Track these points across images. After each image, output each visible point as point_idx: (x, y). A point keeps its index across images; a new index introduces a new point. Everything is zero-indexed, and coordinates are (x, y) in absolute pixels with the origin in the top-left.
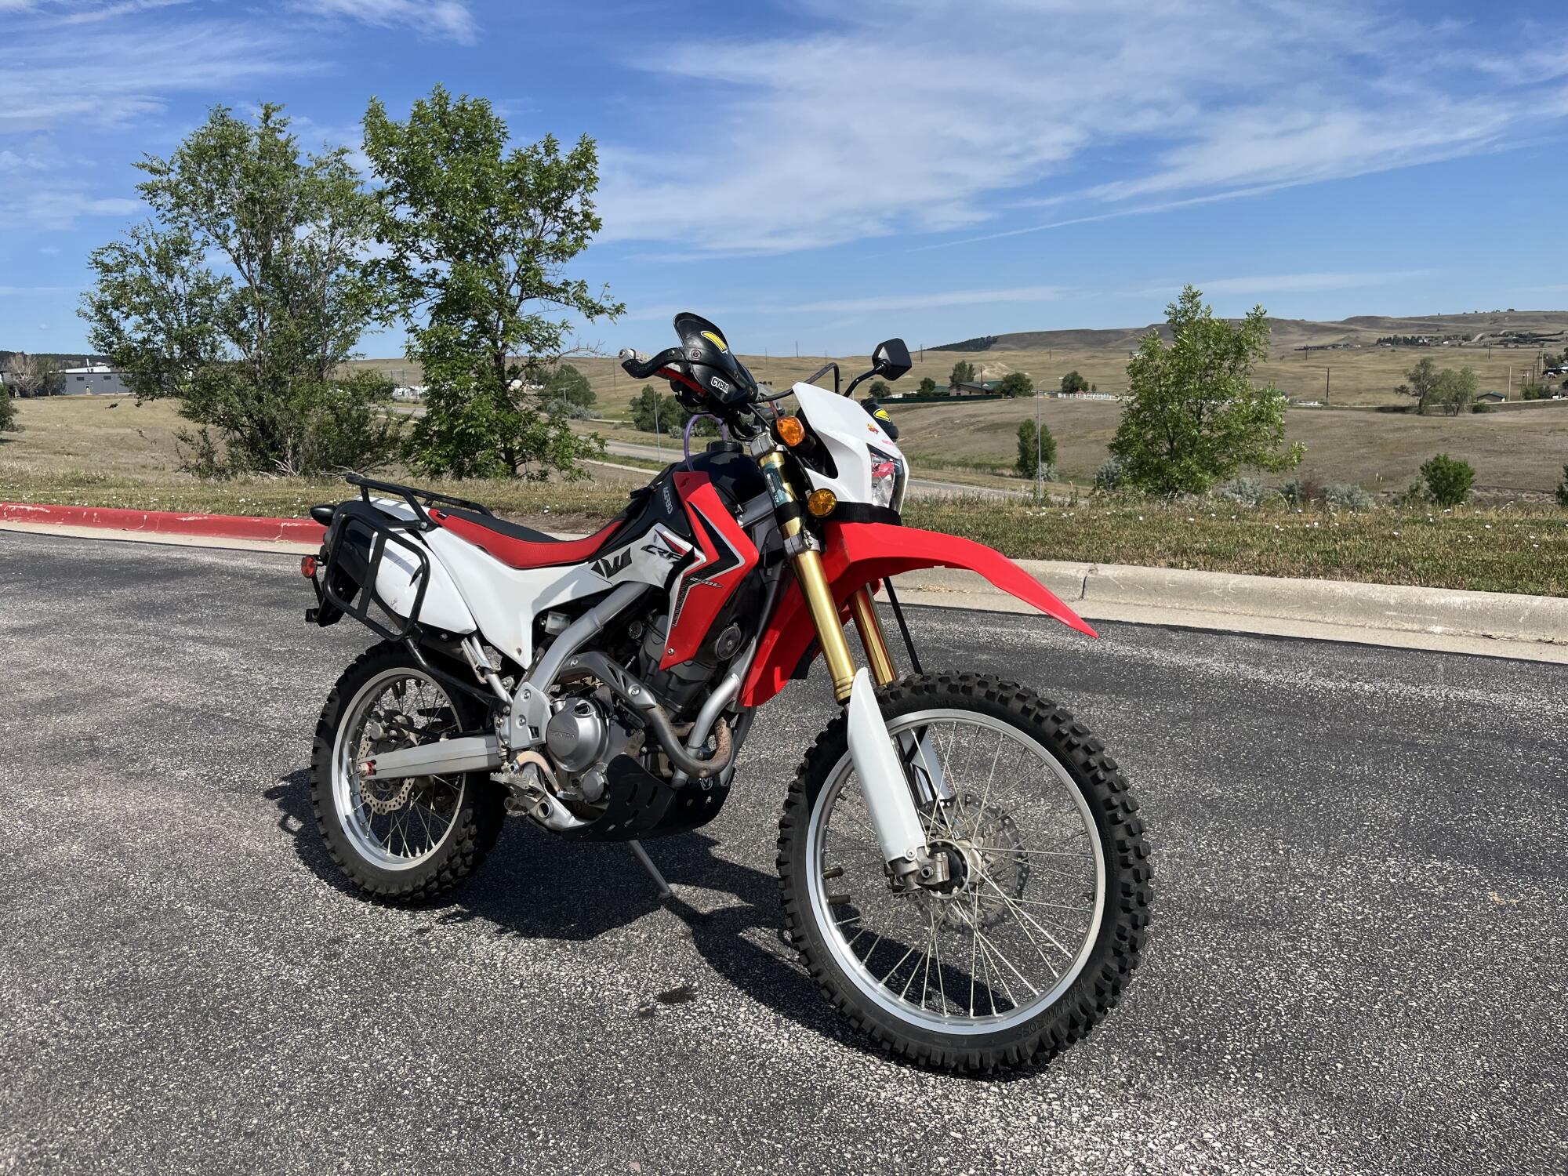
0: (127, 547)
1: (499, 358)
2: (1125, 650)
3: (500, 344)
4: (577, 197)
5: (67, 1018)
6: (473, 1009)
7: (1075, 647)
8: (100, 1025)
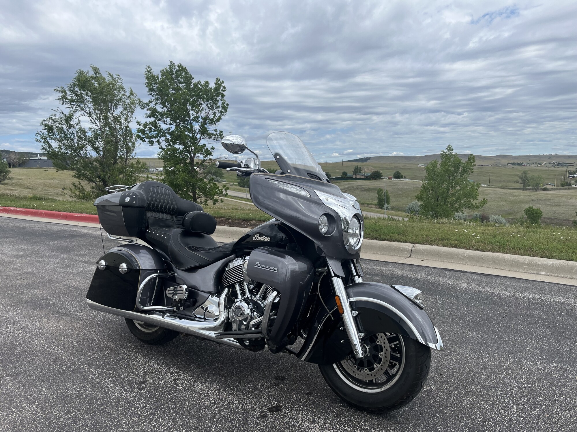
0: (55, 225)
1: (192, 159)
3: (192, 155)
5: (42, 410)
6: (197, 412)
8: (55, 414)
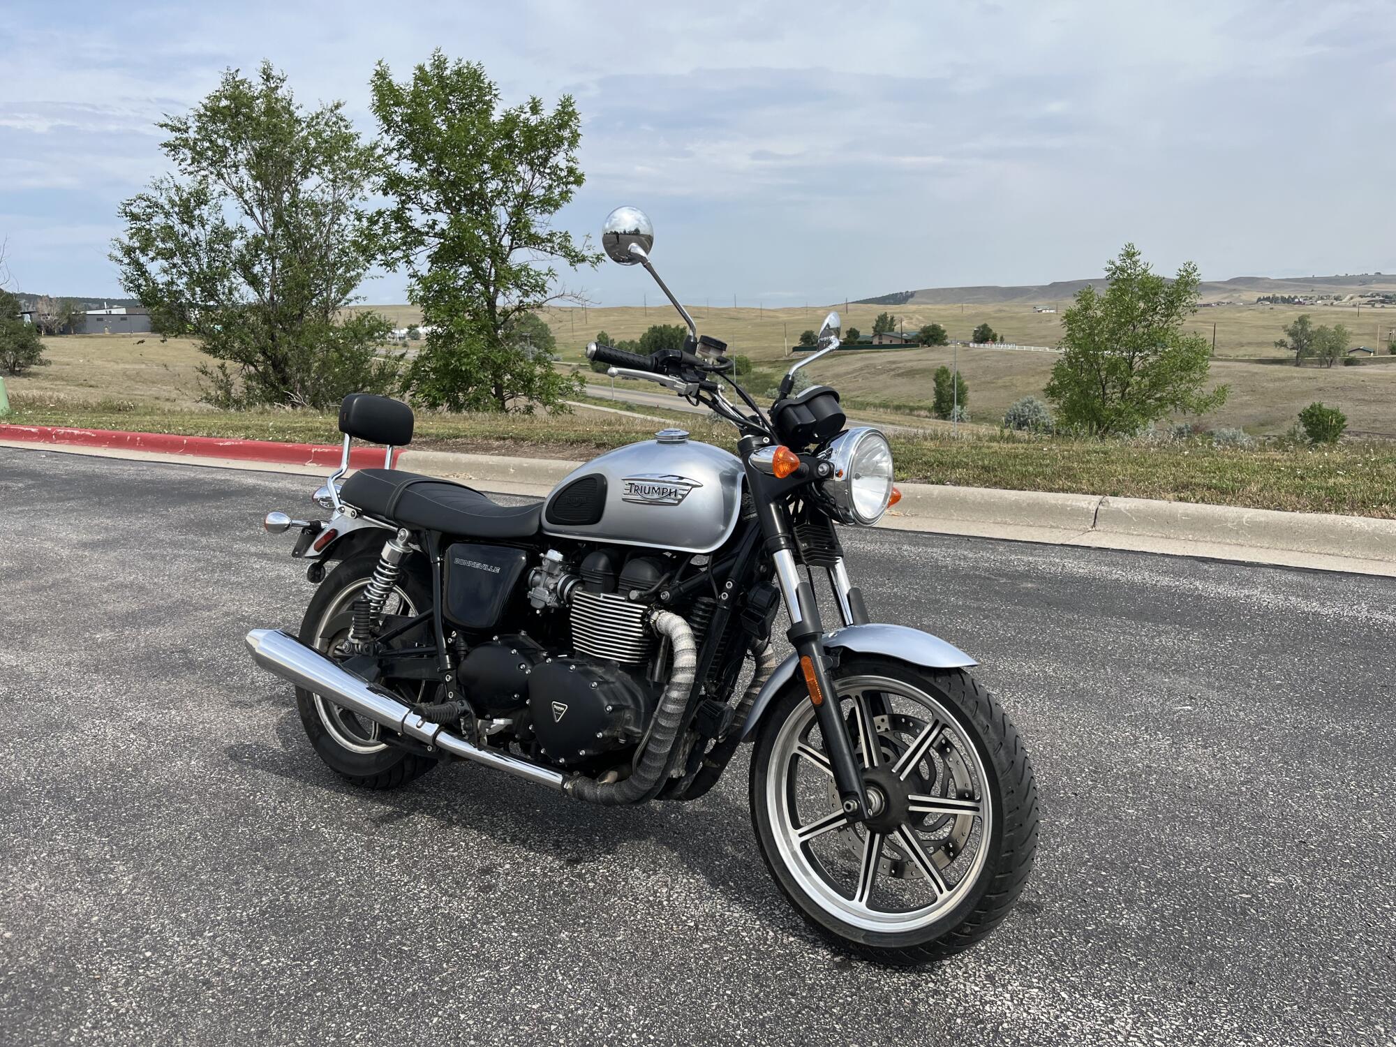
0: (173, 469)
1: (492, 303)
2: (1165, 581)
3: (492, 289)
4: (562, 154)
5: (226, 953)
7: (1115, 577)
8: (264, 963)
